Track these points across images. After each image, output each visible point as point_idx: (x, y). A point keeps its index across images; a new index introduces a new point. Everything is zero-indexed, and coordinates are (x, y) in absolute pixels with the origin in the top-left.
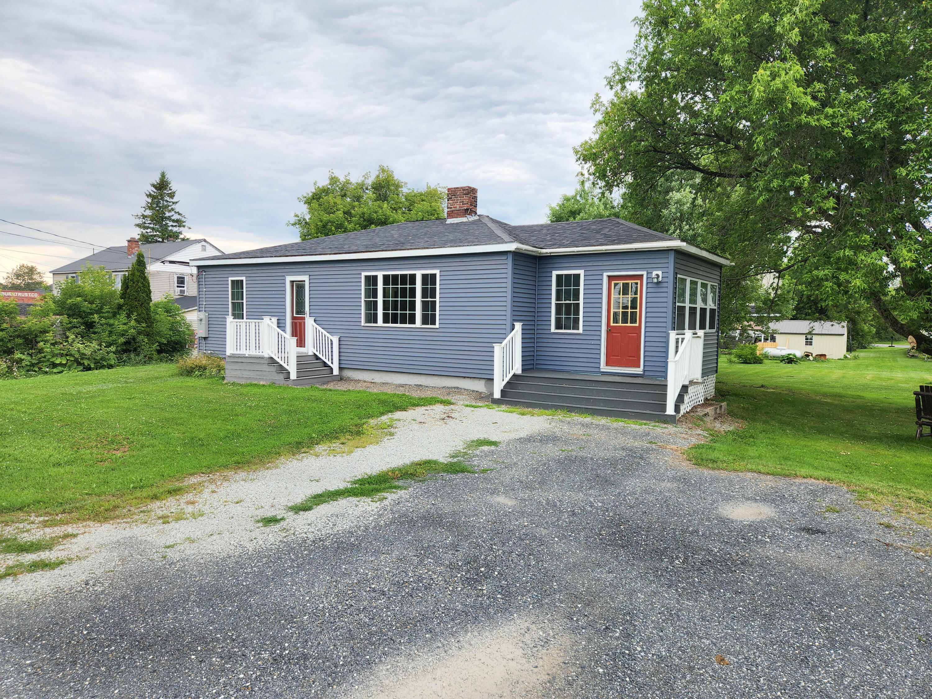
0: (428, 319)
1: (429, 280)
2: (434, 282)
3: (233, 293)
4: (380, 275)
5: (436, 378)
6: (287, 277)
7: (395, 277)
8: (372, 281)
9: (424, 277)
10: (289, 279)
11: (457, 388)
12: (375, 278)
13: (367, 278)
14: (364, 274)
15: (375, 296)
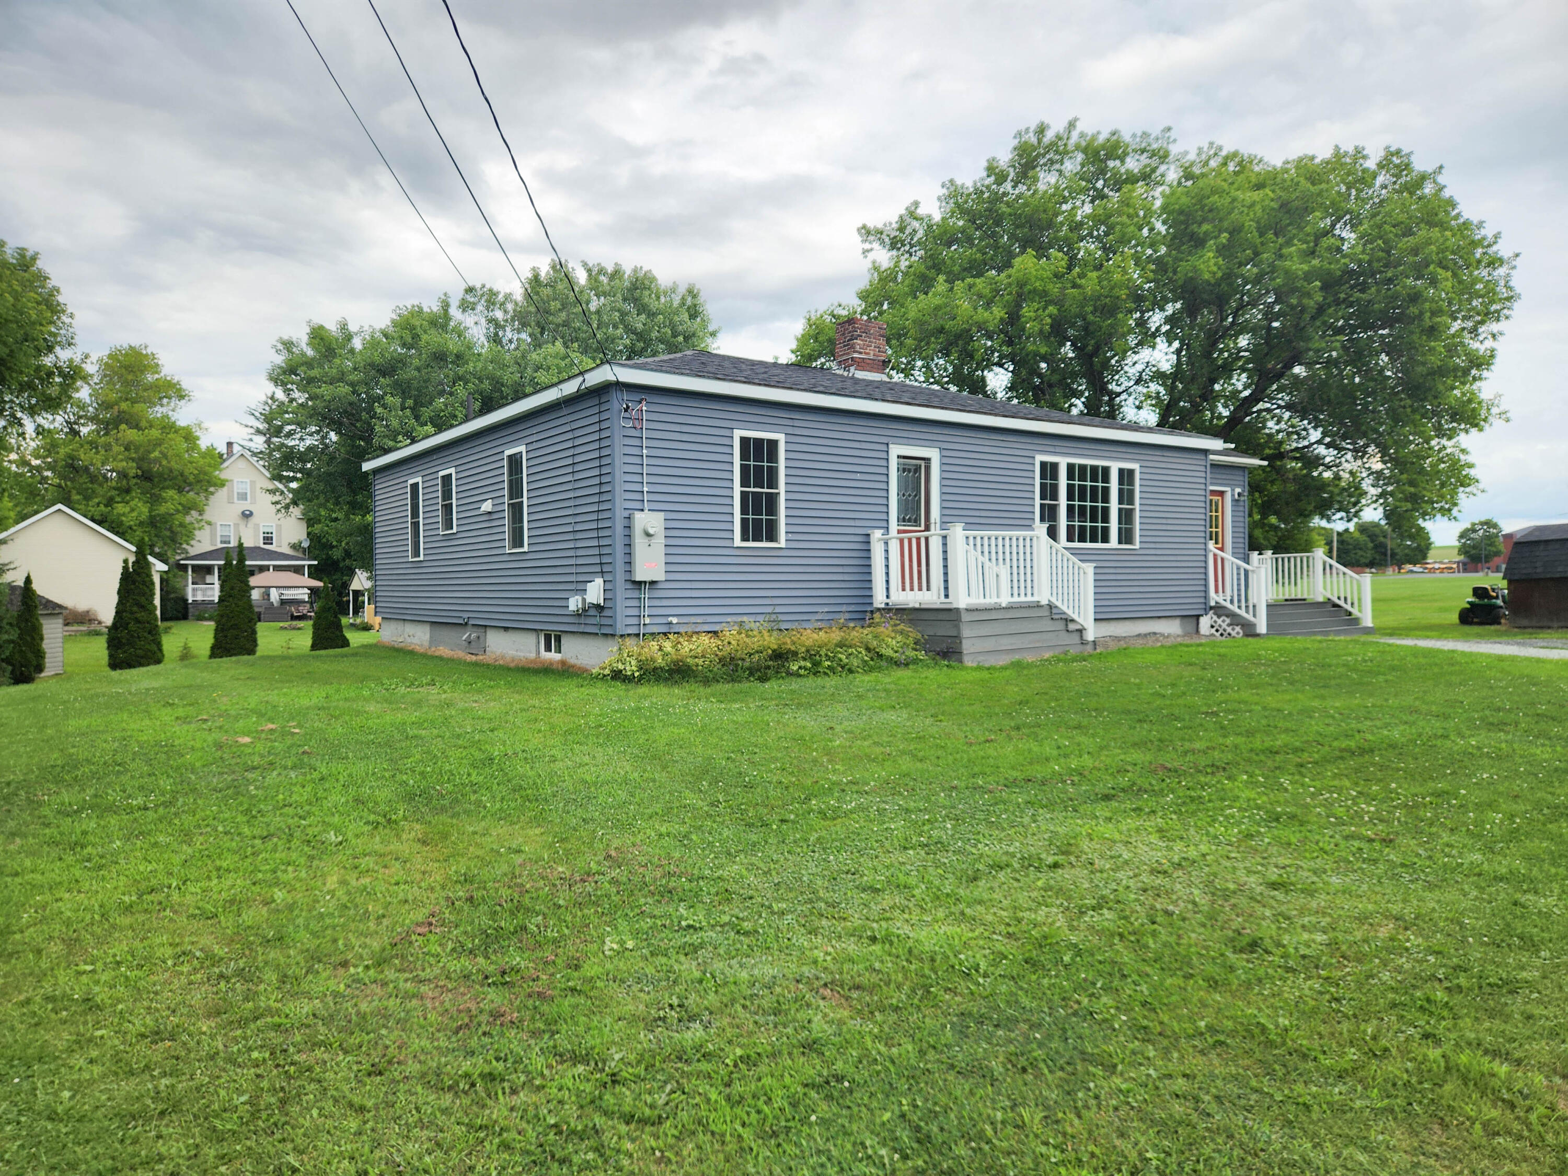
0: (1126, 536)
1: (1126, 476)
2: (1131, 482)
3: (744, 469)
4: (1063, 463)
5: (1127, 623)
6: (891, 446)
7: (1083, 468)
8: (1049, 471)
9: (1121, 471)
10: (896, 450)
11: (1155, 633)
12: (1055, 466)
13: (1043, 465)
14: (1040, 458)
15: (1055, 496)
